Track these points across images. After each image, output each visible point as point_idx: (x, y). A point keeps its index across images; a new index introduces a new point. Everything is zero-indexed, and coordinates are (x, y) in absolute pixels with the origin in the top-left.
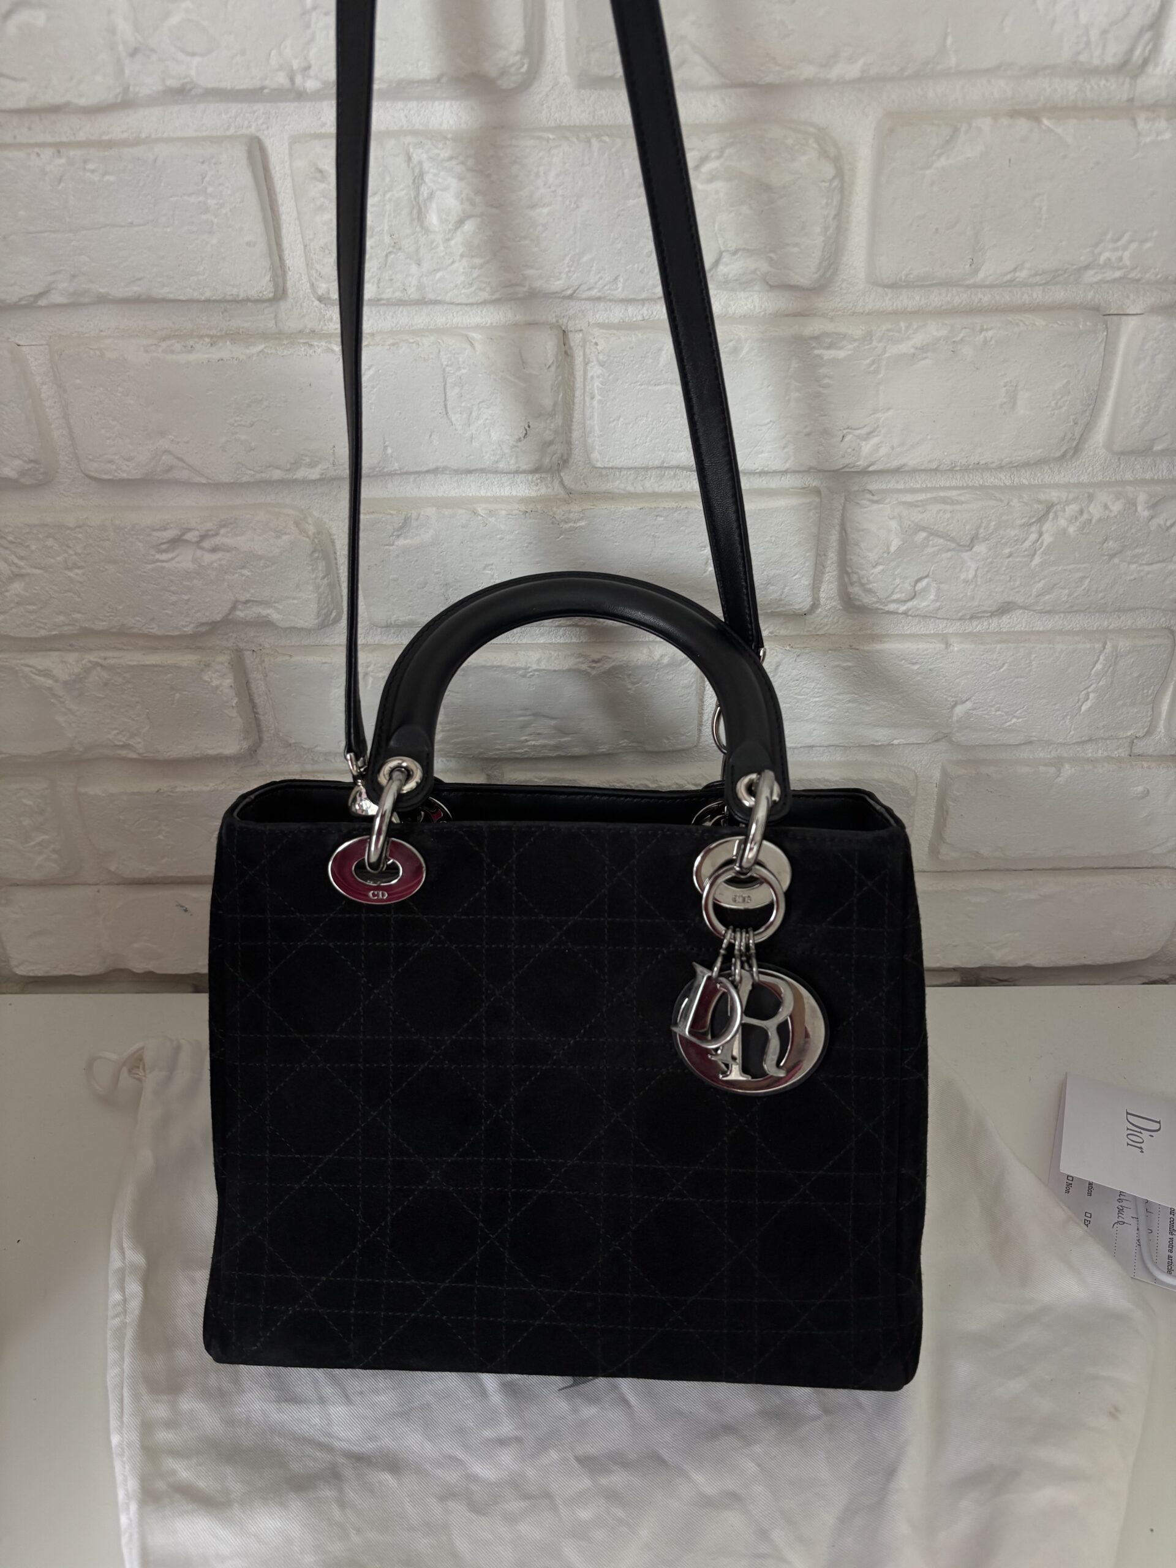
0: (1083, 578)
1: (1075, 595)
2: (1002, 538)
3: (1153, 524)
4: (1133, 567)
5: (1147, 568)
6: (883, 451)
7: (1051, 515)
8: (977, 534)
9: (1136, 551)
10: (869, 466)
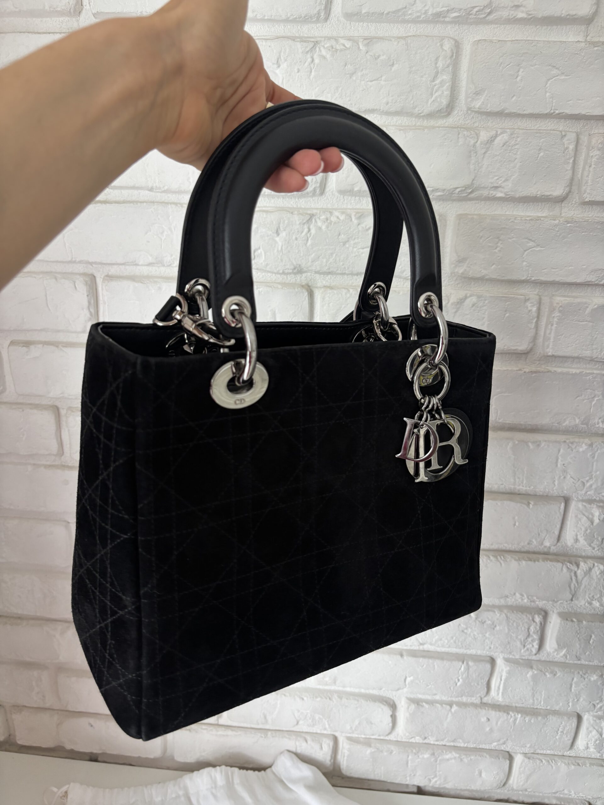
0: (332, 254)
1: (329, 262)
2: (291, 230)
3: (360, 227)
7: (313, 220)
8: (279, 227)
9: (355, 241)
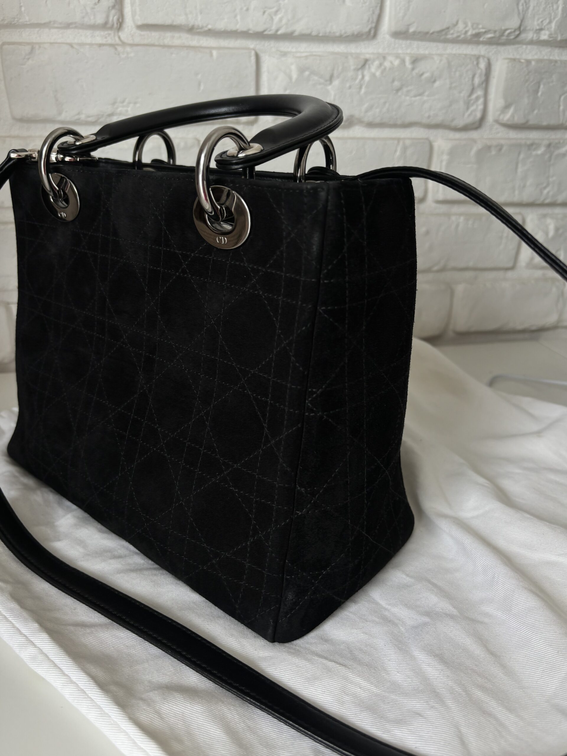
0: (385, 103)
1: (383, 112)
2: (345, 77)
3: (414, 73)
4: (408, 98)
5: (413, 99)
6: (284, 21)
7: (367, 66)
8: (333, 74)
9: (408, 88)
10: (277, 31)
